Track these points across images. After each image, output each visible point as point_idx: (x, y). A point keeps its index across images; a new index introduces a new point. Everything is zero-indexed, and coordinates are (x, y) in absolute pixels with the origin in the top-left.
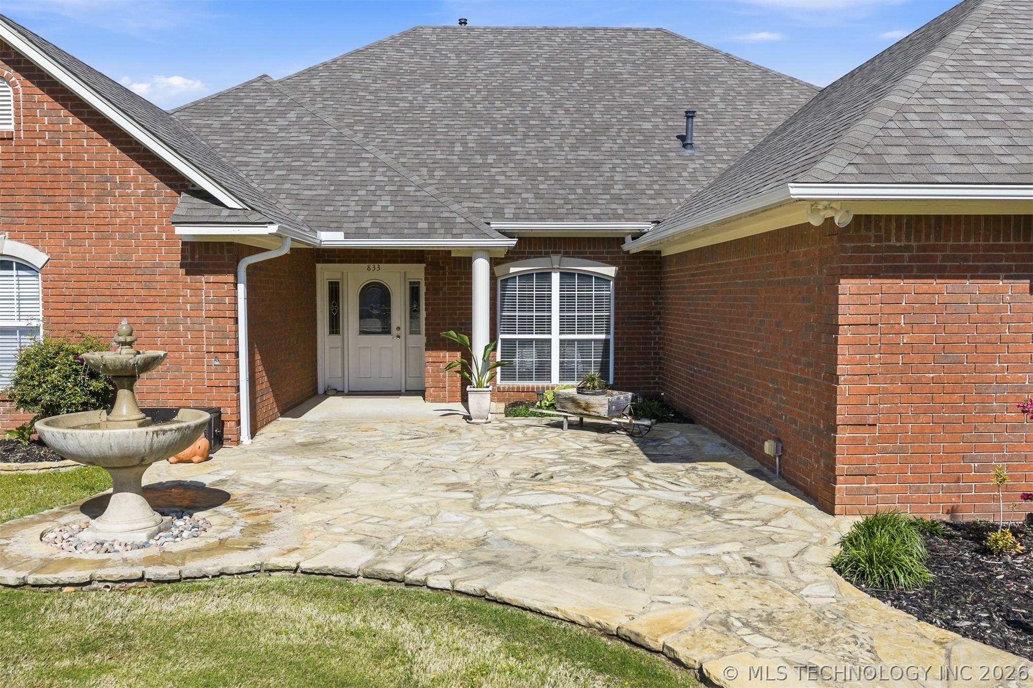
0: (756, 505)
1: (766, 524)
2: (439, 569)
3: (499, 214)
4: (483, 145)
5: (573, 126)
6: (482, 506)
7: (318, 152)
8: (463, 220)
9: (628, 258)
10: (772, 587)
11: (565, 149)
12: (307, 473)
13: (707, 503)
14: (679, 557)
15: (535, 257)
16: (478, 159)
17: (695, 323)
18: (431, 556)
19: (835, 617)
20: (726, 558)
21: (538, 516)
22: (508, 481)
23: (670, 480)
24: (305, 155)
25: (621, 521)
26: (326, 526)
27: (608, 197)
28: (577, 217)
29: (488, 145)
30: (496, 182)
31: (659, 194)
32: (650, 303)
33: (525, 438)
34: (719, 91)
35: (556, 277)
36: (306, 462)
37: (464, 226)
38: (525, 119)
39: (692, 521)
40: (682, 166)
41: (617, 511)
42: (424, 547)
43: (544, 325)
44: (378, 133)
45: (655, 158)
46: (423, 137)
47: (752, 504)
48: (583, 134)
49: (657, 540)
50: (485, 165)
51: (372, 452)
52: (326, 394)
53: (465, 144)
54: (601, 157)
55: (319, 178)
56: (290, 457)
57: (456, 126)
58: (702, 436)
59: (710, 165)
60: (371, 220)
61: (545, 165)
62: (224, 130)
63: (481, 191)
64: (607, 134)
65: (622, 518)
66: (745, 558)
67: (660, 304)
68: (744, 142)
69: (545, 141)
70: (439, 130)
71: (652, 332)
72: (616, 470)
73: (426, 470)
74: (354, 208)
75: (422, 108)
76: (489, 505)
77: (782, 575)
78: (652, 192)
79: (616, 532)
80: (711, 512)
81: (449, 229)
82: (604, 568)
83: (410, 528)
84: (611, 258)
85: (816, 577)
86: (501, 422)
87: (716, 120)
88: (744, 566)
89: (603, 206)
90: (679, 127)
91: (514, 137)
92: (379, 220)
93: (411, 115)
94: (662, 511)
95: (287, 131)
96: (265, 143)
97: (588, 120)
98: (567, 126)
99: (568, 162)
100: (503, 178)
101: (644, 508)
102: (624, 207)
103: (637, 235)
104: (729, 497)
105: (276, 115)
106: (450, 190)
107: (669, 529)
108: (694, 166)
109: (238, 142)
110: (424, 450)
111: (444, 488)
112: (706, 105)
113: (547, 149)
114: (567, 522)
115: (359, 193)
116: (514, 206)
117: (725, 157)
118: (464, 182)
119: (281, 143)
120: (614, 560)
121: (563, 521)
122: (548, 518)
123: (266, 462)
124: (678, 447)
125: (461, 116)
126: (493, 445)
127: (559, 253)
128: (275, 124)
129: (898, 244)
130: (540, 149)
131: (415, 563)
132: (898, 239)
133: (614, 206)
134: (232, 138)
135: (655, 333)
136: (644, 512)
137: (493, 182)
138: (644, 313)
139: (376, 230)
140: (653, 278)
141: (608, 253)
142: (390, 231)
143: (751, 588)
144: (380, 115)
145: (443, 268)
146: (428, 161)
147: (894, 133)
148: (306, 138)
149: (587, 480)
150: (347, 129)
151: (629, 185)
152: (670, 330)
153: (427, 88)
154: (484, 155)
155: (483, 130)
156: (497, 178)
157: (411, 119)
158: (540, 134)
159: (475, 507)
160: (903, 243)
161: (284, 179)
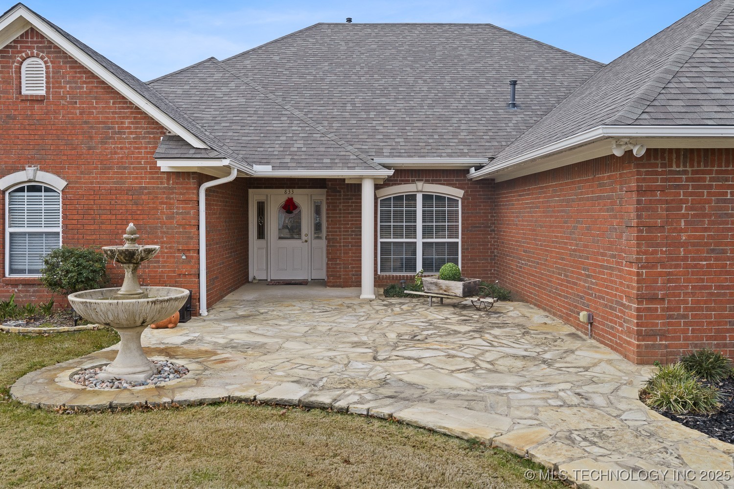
0: (578, 357)
1: (587, 371)
2: (357, 401)
3: (379, 153)
4: (366, 105)
5: (429, 91)
6: (379, 358)
7: (251, 110)
8: (355, 157)
9: (471, 184)
10: (599, 414)
11: (425, 108)
12: (251, 335)
13: (541, 356)
14: (528, 393)
15: (405, 184)
16: (363, 115)
17: (523, 230)
18: (349, 391)
19: (649, 434)
20: (561, 394)
21: (421, 365)
22: (395, 341)
23: (512, 340)
24: (243, 112)
25: (481, 368)
26: (270, 371)
27: (456, 141)
28: (435, 155)
29: (370, 105)
30: (377, 131)
31: (492, 139)
32: (488, 216)
33: (402, 312)
34: (532, 67)
35: (419, 198)
36: (248, 328)
37: (356, 161)
38: (395, 87)
39: (534, 368)
40: (509, 119)
41: (478, 362)
42: (343, 385)
43: (412, 231)
44: (292, 97)
45: (489, 113)
46: (324, 100)
47: (574, 356)
48: (437, 97)
49: (510, 381)
50: (369, 119)
51: (294, 321)
53: (353, 105)
54: (450, 113)
55: (253, 128)
56: (236, 324)
57: (347, 92)
58: (530, 311)
60: (290, 157)
61: (411, 119)
62: (185, 95)
63: (366, 137)
64: (454, 97)
65: (482, 366)
66: (575, 393)
67: (494, 217)
68: (551, 102)
69: (410, 102)
70: (335, 95)
71: (489, 237)
72: (471, 333)
73: (335, 333)
74: (278, 148)
75: (323, 80)
76: (385, 357)
77: (605, 405)
78: (488, 137)
79: (479, 375)
80: (544, 362)
81: (346, 165)
82: (475, 400)
83: (331, 372)
84: (459, 184)
85: (630, 407)
86: (383, 301)
87: (531, 87)
88: (576, 400)
89: (453, 148)
90: (505, 92)
91: (388, 100)
92: (296, 157)
93: (315, 85)
94: (509, 362)
95: (229, 96)
96: (214, 104)
97: (440, 87)
98: (425, 92)
99: (427, 117)
100: (382, 128)
101: (497, 360)
102: (468, 148)
103: (478, 167)
104: (557, 352)
105: (221, 85)
106: (344, 137)
107: (517, 374)
108: (517, 119)
109: (195, 104)
110: (332, 319)
111: (350, 345)
112: (523, 76)
113: (412, 108)
114: (443, 369)
115: (282, 138)
116: (390, 147)
117: (538, 113)
118: (354, 131)
119: (225, 104)
120: (482, 395)
121: (439, 368)
122: (429, 366)
123: (220, 328)
124: (514, 318)
125: (350, 85)
126: (381, 316)
127: (422, 180)
128: (220, 91)
129: (678, 169)
130: (407, 108)
131: (339, 396)
132: (678, 166)
133: (462, 147)
134: (191, 101)
135: (491, 238)
136: (496, 362)
137: (374, 131)
138: (483, 224)
139: (294, 165)
140: (489, 199)
141: (456, 180)
142: (304, 165)
143: (584, 414)
144: (293, 84)
145: (340, 192)
146: (328, 116)
147: (673, 91)
148: (242, 100)
149: (452, 340)
150: (271, 94)
151: (471, 133)
152: (503, 235)
153: (326, 66)
154: (367, 112)
155: (366, 95)
156: (377, 128)
157: (315, 87)
158: (407, 97)
159: (375, 359)
160: (681, 169)
161: (228, 129)
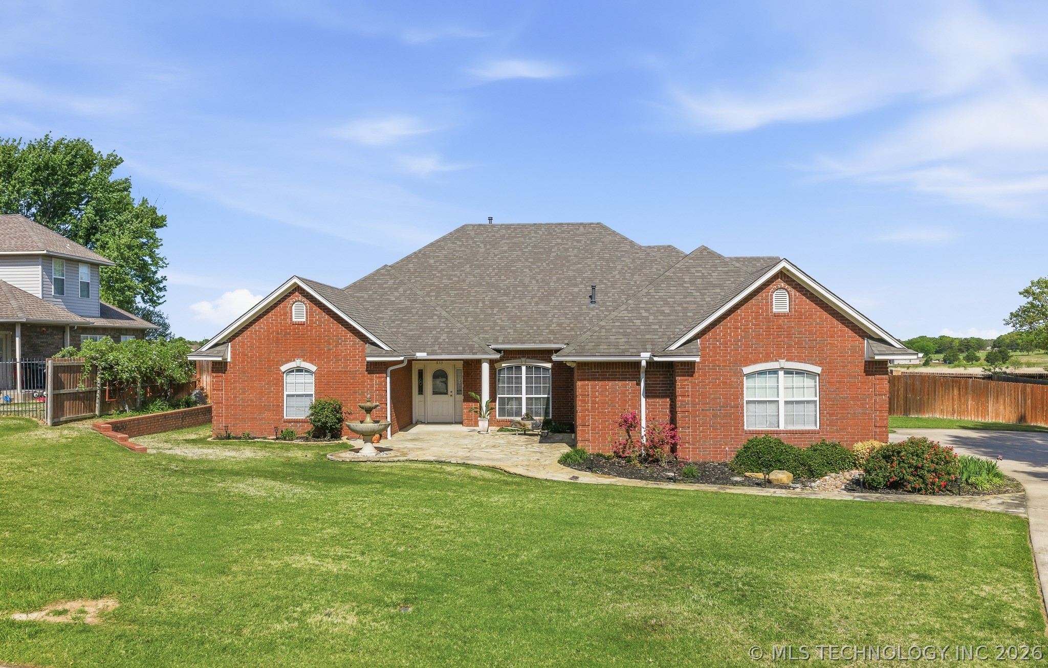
3: (496, 341)
4: (492, 303)
5: (538, 291)
7: (414, 311)
8: (479, 345)
11: (532, 304)
15: (513, 360)
16: (489, 311)
24: (408, 312)
27: (548, 331)
28: (532, 341)
29: (495, 303)
30: (496, 324)
31: (572, 329)
34: (619, 267)
35: (524, 368)
37: (479, 348)
38: (515, 286)
40: (587, 314)
43: (519, 390)
45: (576, 309)
46: (464, 298)
48: (543, 295)
50: (493, 314)
52: (417, 424)
53: (484, 302)
54: (549, 309)
57: (480, 292)
59: (601, 313)
60: (438, 346)
61: (521, 314)
62: (370, 299)
63: (489, 328)
64: (555, 295)
68: (622, 299)
69: (523, 300)
70: (472, 294)
74: (431, 340)
75: (464, 281)
78: (569, 328)
81: (474, 351)
84: (548, 360)
86: (493, 433)
87: (612, 286)
89: (545, 336)
91: (508, 298)
92: (442, 346)
93: (459, 285)
95: (399, 299)
96: (389, 306)
97: (547, 286)
98: (535, 291)
99: (533, 312)
100: (500, 321)
102: (554, 336)
103: (557, 351)
105: (394, 290)
108: (593, 313)
109: (377, 306)
113: (523, 305)
115: (433, 333)
116: (503, 336)
117: (610, 308)
118: (481, 324)
119: (397, 306)
125: (484, 286)
127: (525, 357)
128: (393, 295)
130: (520, 305)
133: (550, 336)
138: (565, 385)
139: (440, 351)
141: (546, 357)
142: (446, 351)
144: (443, 285)
145: (471, 365)
147: (594, 337)
148: (408, 303)
151: (559, 325)
153: (467, 268)
154: (492, 308)
155: (493, 294)
156: (497, 321)
157: (458, 287)
158: (522, 295)
161: (399, 326)
